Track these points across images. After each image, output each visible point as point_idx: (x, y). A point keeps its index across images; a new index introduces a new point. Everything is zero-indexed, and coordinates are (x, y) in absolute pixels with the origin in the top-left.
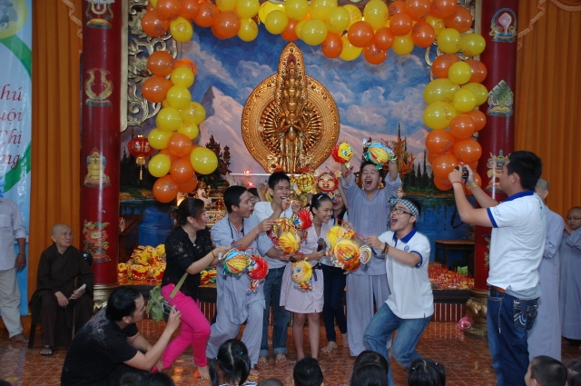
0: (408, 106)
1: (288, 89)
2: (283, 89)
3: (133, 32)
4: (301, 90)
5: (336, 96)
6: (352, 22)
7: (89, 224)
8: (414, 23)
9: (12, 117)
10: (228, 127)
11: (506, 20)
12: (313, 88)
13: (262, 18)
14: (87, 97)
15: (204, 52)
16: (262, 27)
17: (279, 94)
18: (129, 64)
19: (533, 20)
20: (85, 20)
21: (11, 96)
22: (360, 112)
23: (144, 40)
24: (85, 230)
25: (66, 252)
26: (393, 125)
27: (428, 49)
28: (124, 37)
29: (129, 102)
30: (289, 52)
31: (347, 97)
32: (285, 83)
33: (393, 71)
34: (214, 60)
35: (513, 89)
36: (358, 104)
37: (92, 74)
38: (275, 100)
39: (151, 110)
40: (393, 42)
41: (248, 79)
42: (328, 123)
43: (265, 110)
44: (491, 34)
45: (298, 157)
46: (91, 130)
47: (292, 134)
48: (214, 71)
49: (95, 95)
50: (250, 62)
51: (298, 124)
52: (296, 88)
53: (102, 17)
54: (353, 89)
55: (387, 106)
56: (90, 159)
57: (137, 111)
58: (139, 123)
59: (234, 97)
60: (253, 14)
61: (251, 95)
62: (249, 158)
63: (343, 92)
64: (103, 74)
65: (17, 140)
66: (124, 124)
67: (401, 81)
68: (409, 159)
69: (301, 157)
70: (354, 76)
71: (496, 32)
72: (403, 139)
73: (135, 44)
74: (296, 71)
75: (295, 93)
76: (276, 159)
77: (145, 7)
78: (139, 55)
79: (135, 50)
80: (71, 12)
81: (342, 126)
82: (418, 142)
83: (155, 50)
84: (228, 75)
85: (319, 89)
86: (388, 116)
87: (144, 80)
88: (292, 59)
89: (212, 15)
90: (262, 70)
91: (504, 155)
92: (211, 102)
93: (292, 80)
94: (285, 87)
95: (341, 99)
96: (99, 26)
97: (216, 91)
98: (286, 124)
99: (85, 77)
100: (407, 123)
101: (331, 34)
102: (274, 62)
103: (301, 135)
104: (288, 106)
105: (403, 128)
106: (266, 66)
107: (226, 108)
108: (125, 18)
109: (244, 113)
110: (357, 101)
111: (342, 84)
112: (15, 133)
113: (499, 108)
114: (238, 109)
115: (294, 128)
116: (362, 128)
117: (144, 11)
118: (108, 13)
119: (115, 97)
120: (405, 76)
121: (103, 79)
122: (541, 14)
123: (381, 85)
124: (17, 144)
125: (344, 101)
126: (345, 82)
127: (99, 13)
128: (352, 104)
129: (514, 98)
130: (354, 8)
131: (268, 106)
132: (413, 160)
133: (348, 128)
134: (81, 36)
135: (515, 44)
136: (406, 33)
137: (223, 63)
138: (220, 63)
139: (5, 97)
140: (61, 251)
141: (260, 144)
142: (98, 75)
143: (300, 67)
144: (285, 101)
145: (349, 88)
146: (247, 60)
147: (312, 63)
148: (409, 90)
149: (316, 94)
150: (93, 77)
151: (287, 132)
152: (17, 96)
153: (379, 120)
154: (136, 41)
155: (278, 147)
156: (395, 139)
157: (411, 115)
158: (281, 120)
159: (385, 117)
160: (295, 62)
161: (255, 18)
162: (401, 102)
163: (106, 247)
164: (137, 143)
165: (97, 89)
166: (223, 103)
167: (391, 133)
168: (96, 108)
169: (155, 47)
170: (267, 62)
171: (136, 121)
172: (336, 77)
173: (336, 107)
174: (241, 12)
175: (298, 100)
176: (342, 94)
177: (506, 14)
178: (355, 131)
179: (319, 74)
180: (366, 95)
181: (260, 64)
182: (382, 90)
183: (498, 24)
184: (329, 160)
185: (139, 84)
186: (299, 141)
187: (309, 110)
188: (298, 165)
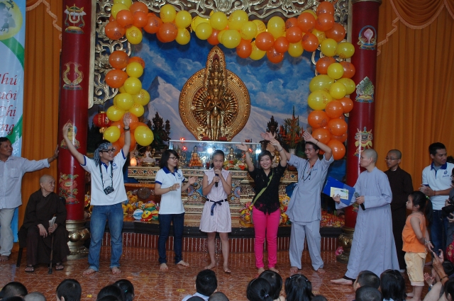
0: (301, 94)
1: (213, 79)
2: (209, 79)
3: (99, 36)
4: (222, 80)
5: (248, 85)
6: (259, 32)
7: (64, 176)
8: (304, 34)
9: (9, 97)
10: (169, 106)
11: (369, 34)
12: (232, 78)
13: (194, 28)
14: (65, 83)
15: (152, 52)
16: (193, 35)
18: (96, 59)
19: (389, 34)
20: (64, 27)
21: (9, 81)
22: (265, 97)
23: (107, 42)
24: (60, 180)
26: (289, 107)
27: (314, 53)
28: (93, 40)
29: (95, 88)
30: (214, 53)
31: (256, 86)
32: (211, 75)
33: (289, 68)
34: (159, 57)
35: (374, 83)
36: (264, 91)
37: (68, 66)
38: (204, 87)
39: (111, 93)
40: (288, 47)
41: (184, 71)
42: (242, 105)
43: (196, 94)
44: (358, 43)
45: (220, 129)
46: (66, 107)
47: (215, 112)
48: (159, 65)
49: (70, 81)
50: (185, 59)
51: (220, 105)
52: (219, 79)
53: (76, 25)
54: (260, 81)
55: (285, 93)
57: (100, 93)
58: (102, 102)
59: (174, 85)
60: (187, 25)
61: (186, 83)
62: (184, 129)
63: (253, 82)
64: (76, 66)
65: (12, 114)
66: (91, 104)
67: (296, 75)
68: (301, 132)
69: (222, 129)
70: (261, 71)
71: (362, 42)
72: (296, 117)
73: (100, 45)
74: (219, 66)
75: (219, 82)
76: (204, 130)
77: (108, 18)
78: (104, 53)
79: (101, 49)
80: (54, 22)
81: (252, 107)
82: (307, 120)
83: (115, 50)
84: (169, 68)
85: (235, 80)
86: (286, 100)
87: (107, 71)
88: (216, 58)
89: (157, 25)
90: (195, 65)
91: (368, 130)
92: (157, 88)
93: (216, 73)
94: (211, 78)
95: (252, 88)
96: (74, 31)
97: (160, 80)
98: (211, 104)
99: (63, 68)
100: (299, 105)
101: (243, 41)
102: (203, 60)
103: (222, 113)
104: (213, 91)
105: (296, 110)
106: (198, 63)
107: (168, 92)
108: (94, 26)
109: (181, 96)
110: (264, 89)
111: (253, 76)
112: (11, 108)
113: (364, 97)
114: (177, 93)
115: (217, 108)
116: (267, 109)
117: (107, 21)
118: (81, 22)
119: (85, 83)
120: (298, 72)
121: (76, 70)
122: (394, 30)
123: (281, 78)
124: (12, 117)
125: (254, 89)
127: (74, 22)
128: (260, 91)
129: (375, 90)
130: (261, 22)
131: (199, 92)
132: (303, 132)
133: (257, 108)
134: (61, 39)
135: (376, 51)
136: (298, 42)
137: (166, 60)
138: (164, 60)
139: (4, 82)
140: (45, 194)
141: (192, 118)
142: (72, 67)
143: (222, 64)
144: (211, 88)
145: (258, 79)
146: (183, 57)
147: (231, 61)
148: (301, 82)
149: (233, 83)
150: (69, 68)
151: (212, 111)
152: (13, 82)
153: (279, 103)
154: (101, 42)
155: (206, 121)
156: (291, 117)
157: (302, 100)
158: (208, 102)
159: (284, 101)
160: (218, 60)
161: (188, 28)
162: (295, 91)
163: (76, 193)
166: (165, 89)
167: (287, 113)
168: (70, 91)
169: (115, 47)
170: (200, 61)
171: (100, 101)
173: (248, 93)
174: (178, 23)
175: (220, 88)
176: (253, 84)
177: (369, 30)
178: (262, 110)
179: (236, 69)
180: (270, 85)
181: (193, 61)
182: (282, 81)
183: (364, 37)
184: (242, 132)
185: (102, 74)
186: (221, 117)
187: (229, 95)
188: (220, 134)
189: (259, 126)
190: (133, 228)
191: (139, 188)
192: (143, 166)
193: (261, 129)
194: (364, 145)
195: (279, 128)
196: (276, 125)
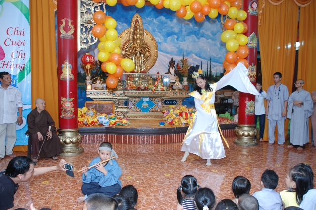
0: (187, 44)
1: (136, 34)
2: (133, 35)
3: (83, 1)
5: (156, 38)
6: (193, 1)
7: (64, 99)
9: (20, 44)
11: (255, 5)
12: (146, 34)
14: (61, 34)
17: (131, 37)
18: (81, 17)
19: (262, 8)
21: (19, 33)
22: (166, 46)
23: (89, 5)
24: (62, 102)
25: (42, 112)
26: (180, 52)
27: (222, 16)
28: (79, 3)
29: (81, 37)
30: (136, 18)
31: (161, 39)
33: (180, 28)
35: (257, 36)
36: (166, 42)
37: (63, 21)
38: (130, 40)
39: (93, 41)
40: (210, 11)
42: (153, 51)
44: (248, 11)
45: (141, 66)
46: (62, 51)
47: (138, 55)
49: (65, 32)
51: (141, 51)
52: (140, 34)
54: (163, 36)
55: (178, 43)
56: (63, 65)
57: (85, 41)
58: (87, 47)
63: (159, 37)
64: (70, 22)
65: (23, 56)
66: (79, 48)
67: (184, 33)
70: (164, 30)
71: (251, 10)
73: (84, 7)
75: (140, 36)
78: (86, 13)
79: (84, 10)
81: (159, 52)
82: (191, 60)
83: (95, 11)
85: (149, 36)
86: (178, 48)
87: (89, 26)
88: (137, 21)
90: (123, 26)
91: (254, 65)
93: (138, 31)
95: (158, 40)
98: (136, 50)
99: (60, 23)
100: (186, 51)
101: (182, 6)
102: (129, 23)
103: (142, 55)
104: (136, 42)
105: (185, 54)
106: (125, 24)
110: (165, 41)
111: (159, 33)
112: (22, 52)
113: (252, 44)
115: (139, 52)
116: (168, 53)
119: (75, 34)
121: (70, 24)
122: (264, 5)
124: (23, 58)
125: (160, 41)
126: (160, 32)
128: (163, 42)
129: (257, 40)
131: (127, 42)
133: (162, 53)
134: (55, 2)
135: (257, 17)
139: (16, 34)
142: (66, 22)
143: (141, 25)
144: (134, 40)
145: (162, 35)
147: (146, 24)
148: (187, 37)
149: (147, 38)
150: (64, 23)
151: (136, 55)
152: (22, 33)
153: (175, 50)
154: (85, 5)
156: (181, 58)
157: (188, 48)
158: (133, 49)
159: (177, 48)
160: (139, 23)
162: (184, 42)
163: (73, 110)
164: (88, 57)
165: (66, 29)
167: (180, 55)
168: (65, 40)
169: (94, 9)
170: (126, 23)
171: (85, 47)
172: (156, 30)
173: (156, 43)
175: (141, 40)
176: (159, 38)
177: (255, 3)
178: (165, 54)
179: (149, 29)
180: (169, 39)
181: (122, 23)
182: (176, 37)
183: (252, 7)
184: (153, 67)
185: (86, 27)
186: (141, 58)
187: (145, 45)
188: (141, 69)
189: (163, 64)
190: (105, 131)
191: (96, 104)
192: (96, 90)
193: (165, 65)
194: (252, 75)
195: (176, 65)
196: (174, 63)
